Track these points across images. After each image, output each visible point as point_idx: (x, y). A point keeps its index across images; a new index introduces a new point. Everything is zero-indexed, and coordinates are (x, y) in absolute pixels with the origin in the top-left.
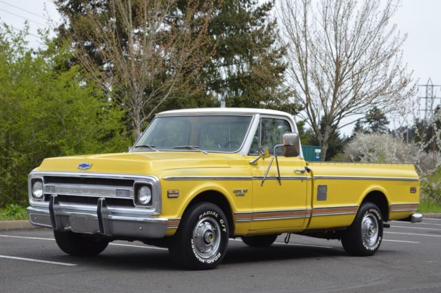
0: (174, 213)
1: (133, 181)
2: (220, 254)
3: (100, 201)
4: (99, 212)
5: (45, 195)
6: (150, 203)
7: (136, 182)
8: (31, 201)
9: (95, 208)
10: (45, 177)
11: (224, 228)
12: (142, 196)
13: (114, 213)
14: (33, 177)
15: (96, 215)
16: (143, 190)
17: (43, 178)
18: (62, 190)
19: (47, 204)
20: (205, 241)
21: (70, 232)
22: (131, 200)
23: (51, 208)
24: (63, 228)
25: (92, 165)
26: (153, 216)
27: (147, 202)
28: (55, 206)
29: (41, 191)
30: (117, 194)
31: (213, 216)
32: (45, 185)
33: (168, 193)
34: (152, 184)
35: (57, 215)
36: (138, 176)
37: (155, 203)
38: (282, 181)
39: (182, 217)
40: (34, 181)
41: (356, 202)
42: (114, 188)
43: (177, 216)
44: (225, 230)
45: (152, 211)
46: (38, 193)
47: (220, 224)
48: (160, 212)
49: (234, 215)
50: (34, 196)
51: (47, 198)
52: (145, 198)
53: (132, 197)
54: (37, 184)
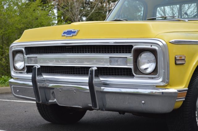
0: (180, 83)
1: (132, 46)
3: (92, 71)
4: (91, 84)
5: (27, 66)
6: (155, 71)
7: (134, 47)
8: (13, 73)
9: (86, 79)
10: (26, 48)
12: (144, 64)
13: (106, 85)
14: (13, 49)
15: (88, 88)
16: (144, 57)
17: (24, 50)
19: (30, 76)
21: (55, 105)
22: (130, 69)
23: (34, 80)
24: (47, 100)
25: (78, 31)
26: (157, 87)
27: (149, 70)
28: (38, 78)
29: (23, 63)
30: (111, 62)
32: (26, 56)
33: (176, 60)
34: (157, 48)
35: (41, 88)
36: (137, 41)
37: (161, 71)
39: (189, 87)
40: (15, 53)
42: (107, 56)
43: (184, 87)
45: (159, 81)
46: (20, 65)
48: (168, 83)
50: (15, 68)
51: (29, 69)
52: (148, 66)
53: (131, 66)
54: (18, 56)
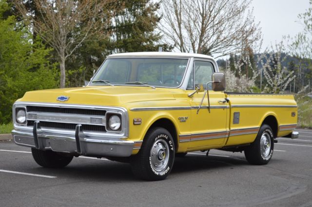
0: (137, 137)
1: (105, 111)
2: (169, 168)
3: (78, 127)
4: (77, 136)
5: (28, 121)
6: (120, 129)
7: (107, 112)
8: (15, 126)
9: (73, 132)
10: (27, 107)
11: (171, 147)
12: (113, 123)
13: (88, 137)
14: (17, 107)
15: (75, 138)
16: (113, 119)
17: (25, 108)
18: (43, 117)
19: (31, 128)
20: (158, 158)
21: (50, 151)
22: (104, 127)
23: (35, 132)
24: (44, 147)
25: (69, 98)
26: (121, 139)
27: (116, 128)
28: (38, 130)
29: (25, 117)
30: (91, 122)
31: (164, 138)
32: (27, 113)
33: (134, 121)
34: (121, 114)
35: (39, 138)
36: (110, 108)
37: (124, 129)
38: (210, 110)
39: (144, 140)
40: (18, 109)
41: (257, 124)
42: (88, 117)
43: (140, 139)
44: (172, 149)
45: (122, 135)
46: (22, 119)
47: (169, 144)
48: (128, 136)
49: (178, 137)
50: (17, 122)
51: (30, 123)
52: (115, 125)
53: (104, 124)
54: (20, 112)
